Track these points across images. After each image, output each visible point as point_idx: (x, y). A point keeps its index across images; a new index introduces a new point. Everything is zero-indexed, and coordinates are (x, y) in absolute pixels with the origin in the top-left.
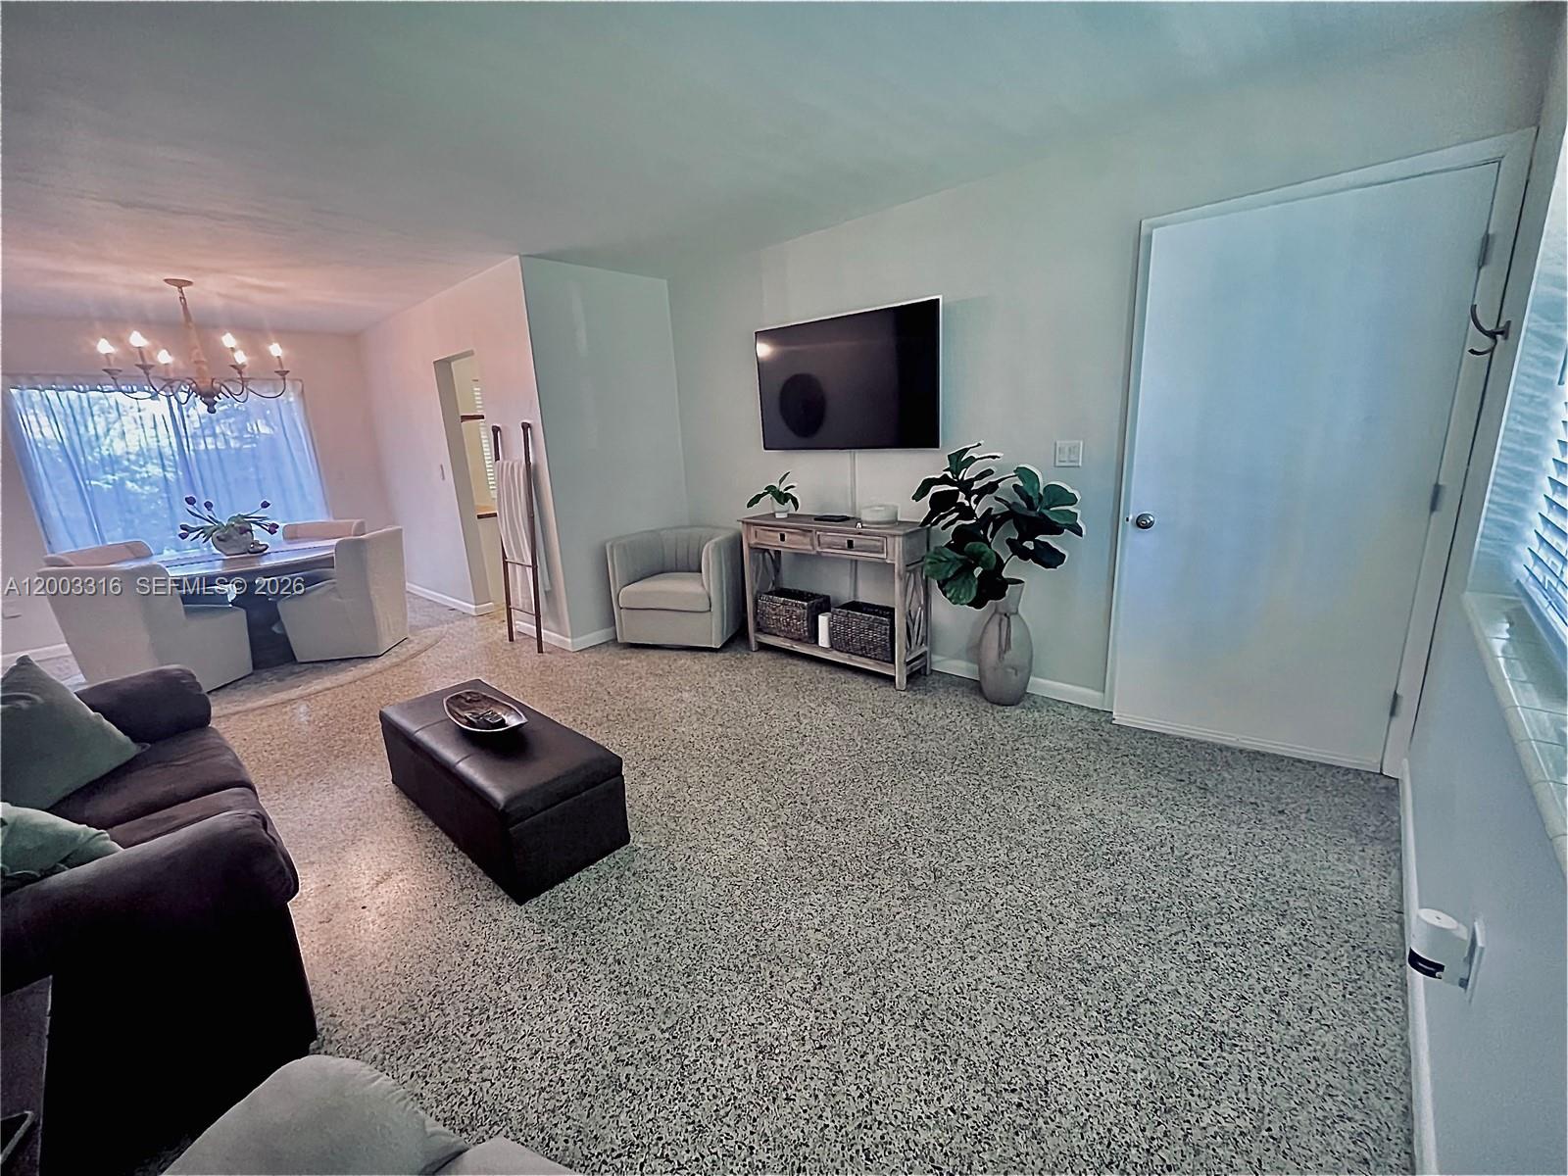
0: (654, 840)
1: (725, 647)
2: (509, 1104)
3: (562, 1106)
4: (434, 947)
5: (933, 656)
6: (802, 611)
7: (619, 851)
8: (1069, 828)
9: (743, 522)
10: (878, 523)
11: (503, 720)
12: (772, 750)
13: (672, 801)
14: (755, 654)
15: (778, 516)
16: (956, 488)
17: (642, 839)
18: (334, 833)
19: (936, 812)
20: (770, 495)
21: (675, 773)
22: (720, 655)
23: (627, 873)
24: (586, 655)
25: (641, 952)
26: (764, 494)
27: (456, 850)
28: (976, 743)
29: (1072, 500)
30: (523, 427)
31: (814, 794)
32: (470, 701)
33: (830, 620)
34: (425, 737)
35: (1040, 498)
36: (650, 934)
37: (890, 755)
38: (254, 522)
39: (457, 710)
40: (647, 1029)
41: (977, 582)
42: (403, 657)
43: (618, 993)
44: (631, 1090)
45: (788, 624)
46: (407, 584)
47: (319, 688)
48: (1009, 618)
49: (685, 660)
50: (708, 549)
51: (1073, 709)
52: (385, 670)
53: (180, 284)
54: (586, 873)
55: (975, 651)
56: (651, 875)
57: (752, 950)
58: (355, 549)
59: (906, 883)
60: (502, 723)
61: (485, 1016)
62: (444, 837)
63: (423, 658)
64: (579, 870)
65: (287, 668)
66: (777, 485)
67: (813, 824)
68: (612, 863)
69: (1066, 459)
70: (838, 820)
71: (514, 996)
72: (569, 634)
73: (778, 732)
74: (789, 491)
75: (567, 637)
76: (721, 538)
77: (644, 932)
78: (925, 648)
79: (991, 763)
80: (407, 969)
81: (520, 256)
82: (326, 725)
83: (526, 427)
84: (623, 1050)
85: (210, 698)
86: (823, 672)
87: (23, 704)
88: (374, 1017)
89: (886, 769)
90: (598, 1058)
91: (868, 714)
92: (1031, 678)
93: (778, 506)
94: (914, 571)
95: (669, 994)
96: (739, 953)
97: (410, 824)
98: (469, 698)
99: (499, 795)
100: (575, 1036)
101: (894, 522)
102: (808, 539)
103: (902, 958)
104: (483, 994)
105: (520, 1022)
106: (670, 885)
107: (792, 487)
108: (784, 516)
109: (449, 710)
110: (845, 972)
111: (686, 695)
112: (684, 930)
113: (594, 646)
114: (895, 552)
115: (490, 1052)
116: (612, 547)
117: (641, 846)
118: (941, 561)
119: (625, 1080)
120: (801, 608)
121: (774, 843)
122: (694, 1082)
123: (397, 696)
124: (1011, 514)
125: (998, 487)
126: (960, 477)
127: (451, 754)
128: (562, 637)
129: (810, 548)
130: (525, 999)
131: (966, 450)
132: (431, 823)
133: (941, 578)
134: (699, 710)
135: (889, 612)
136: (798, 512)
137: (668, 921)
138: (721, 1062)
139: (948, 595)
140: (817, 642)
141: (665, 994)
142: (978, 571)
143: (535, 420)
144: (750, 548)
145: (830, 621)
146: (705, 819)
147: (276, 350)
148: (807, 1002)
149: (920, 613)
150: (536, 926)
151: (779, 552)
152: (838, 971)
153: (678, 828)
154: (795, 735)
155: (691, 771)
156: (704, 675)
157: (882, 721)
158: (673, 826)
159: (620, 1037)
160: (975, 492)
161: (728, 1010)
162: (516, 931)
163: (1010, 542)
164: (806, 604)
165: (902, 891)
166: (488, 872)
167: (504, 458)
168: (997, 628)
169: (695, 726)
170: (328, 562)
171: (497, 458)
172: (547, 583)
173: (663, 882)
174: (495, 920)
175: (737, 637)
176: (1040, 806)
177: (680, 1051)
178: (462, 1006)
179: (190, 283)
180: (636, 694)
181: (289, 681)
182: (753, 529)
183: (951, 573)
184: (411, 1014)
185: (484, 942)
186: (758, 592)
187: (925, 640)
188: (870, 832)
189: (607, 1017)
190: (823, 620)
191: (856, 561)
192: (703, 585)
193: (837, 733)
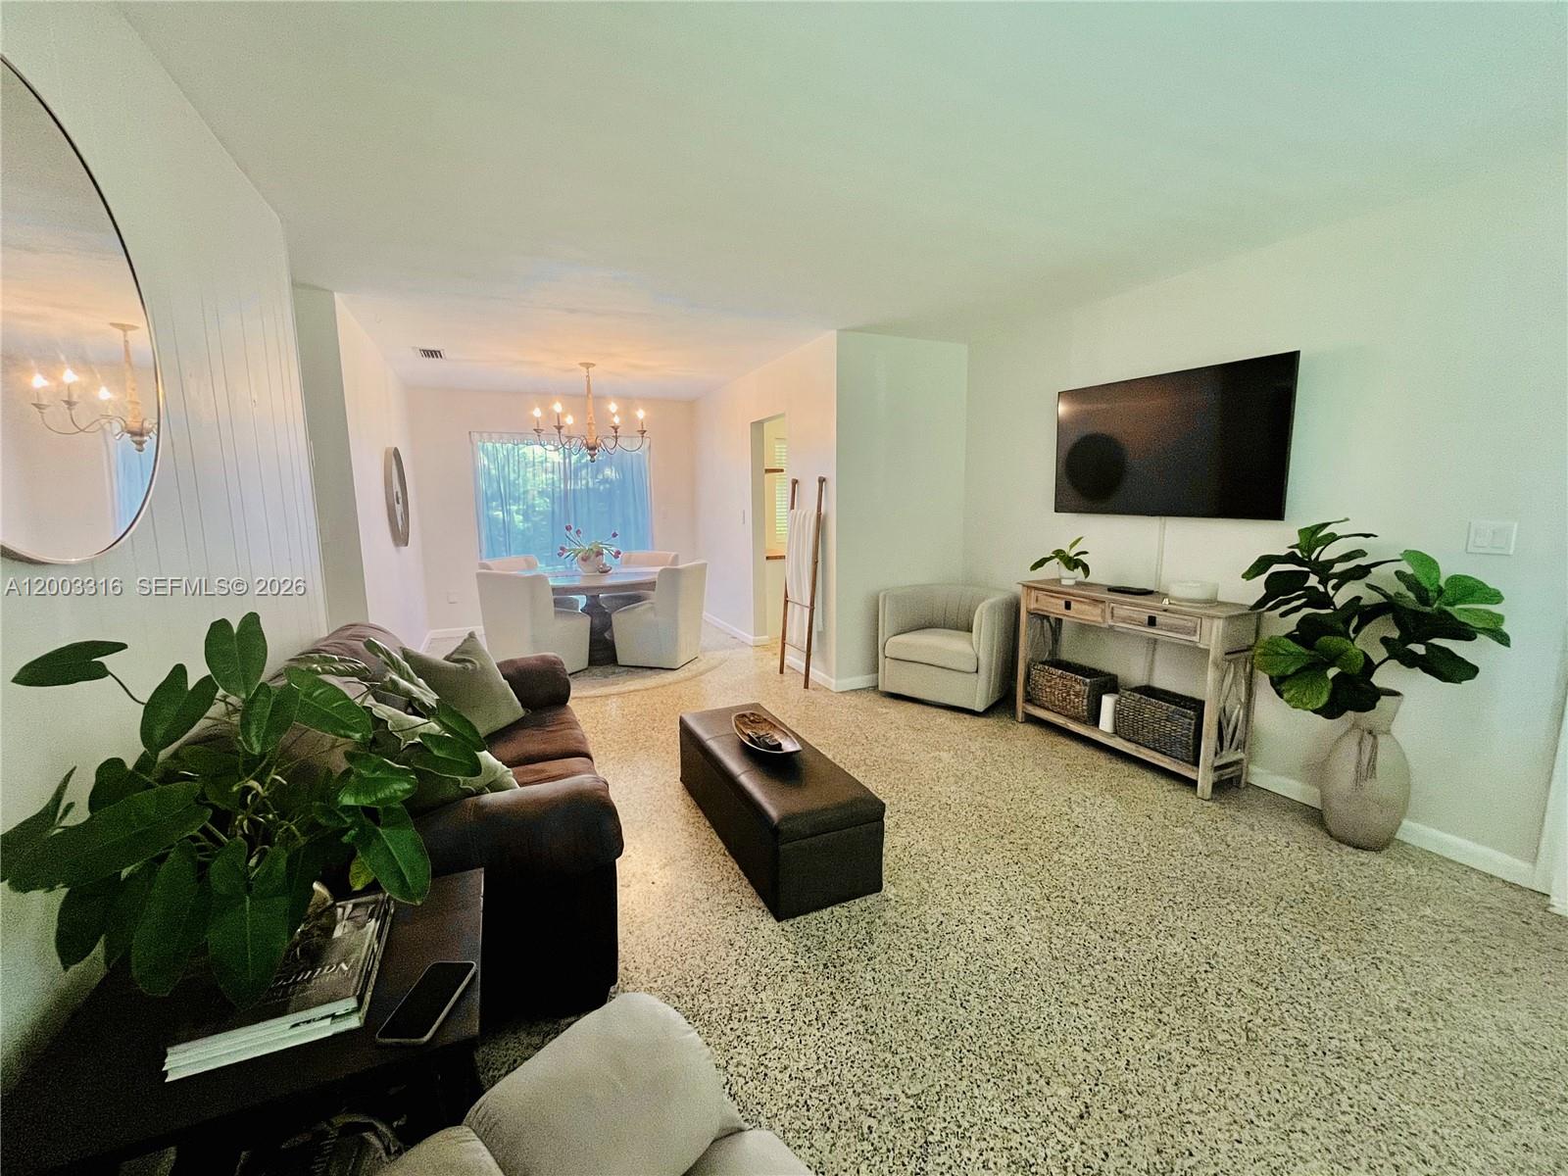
0: (905, 896)
1: (988, 712)
2: (759, 1107)
3: (807, 1131)
4: (705, 936)
5: (1250, 767)
6: (1083, 688)
7: (871, 896)
8: (1466, 1036)
9: (1024, 586)
10: (1188, 600)
11: (780, 744)
12: (1038, 834)
13: (925, 860)
14: (1021, 726)
15: (1064, 582)
16: (1306, 569)
17: (894, 891)
18: (635, 812)
19: (1251, 958)
20: (1057, 560)
21: (930, 832)
22: (981, 721)
23: (877, 920)
24: (848, 698)
25: (889, 1006)
26: (1051, 558)
27: (727, 854)
28: (1312, 885)
29: (1496, 597)
30: (819, 481)
31: (1085, 894)
32: (752, 721)
33: (1118, 702)
34: (714, 746)
35: (1440, 591)
36: (897, 990)
37: (1186, 872)
38: (606, 549)
39: (742, 727)
40: (891, 1087)
41: (1330, 686)
42: (694, 673)
43: (864, 1040)
44: (872, 1144)
45: (1064, 699)
46: (704, 613)
47: (632, 688)
48: (1375, 737)
49: (944, 718)
50: (981, 610)
51: (1474, 877)
52: (680, 682)
53: (588, 366)
54: (838, 908)
55: (1318, 770)
56: (902, 931)
57: (1007, 1045)
58: (673, 575)
59: (1206, 1032)
60: (779, 746)
61: (743, 1016)
62: (718, 839)
63: (708, 676)
64: (833, 904)
65: (610, 669)
66: (1066, 550)
67: (1084, 928)
68: (863, 905)
69: (1485, 544)
70: (1116, 931)
71: (768, 1006)
72: (834, 675)
73: (1045, 815)
74: (1080, 557)
75: (831, 677)
76: (998, 598)
77: (892, 985)
78: (1240, 755)
79: (1335, 917)
80: (683, 948)
81: (839, 331)
82: (634, 720)
83: (822, 481)
84: (867, 1100)
85: (570, 679)
86: (1101, 759)
87: (469, 665)
88: (656, 981)
89: (1180, 889)
90: (842, 1097)
91: (1158, 818)
92: (1405, 822)
93: (1065, 572)
94: (1235, 662)
95: (915, 1059)
96: (992, 1043)
97: (692, 821)
98: (752, 718)
99: (773, 812)
100: (821, 1066)
101: (1213, 602)
102: (1099, 611)
103: (1199, 1122)
104: (742, 994)
105: (773, 1033)
106: (920, 947)
107: (1086, 553)
108: (1072, 582)
109: (737, 726)
110: (1120, 1112)
111: (944, 755)
112: (933, 998)
113: (856, 690)
114: (1213, 636)
115: (746, 1050)
116: (885, 596)
117: (893, 897)
118: (1278, 654)
119: (868, 1131)
120: (1081, 685)
121: (1037, 935)
122: (938, 1164)
123: (688, 707)
124: (1389, 607)
125: (1370, 572)
126: (1313, 557)
127: (735, 765)
128: (827, 677)
129: (1100, 619)
130: (778, 1012)
131: (1326, 525)
132: (707, 823)
133: (1275, 673)
134: (958, 773)
135: (1198, 706)
136: (1088, 580)
137: (917, 983)
138: (968, 1155)
139: (1285, 696)
140: (1097, 723)
141: (911, 1058)
142: (1332, 672)
143: (831, 475)
144: (1029, 613)
145: (1116, 703)
146: (960, 889)
147: (641, 414)
148: (1071, 1128)
149: (1237, 713)
150: (791, 946)
151: (1061, 620)
152: (1112, 1107)
153: (931, 890)
154: (1066, 823)
155: (947, 834)
156: (964, 738)
157: (1177, 830)
158: (926, 886)
159: (864, 1084)
160: (1335, 576)
161: (978, 1101)
162: (773, 945)
163: (1385, 641)
164: (1088, 680)
165: (1200, 1041)
166: (752, 882)
167: (798, 509)
168: (1355, 748)
169: (953, 788)
170: (651, 585)
171: (792, 507)
172: (821, 624)
173: (913, 941)
174: (756, 929)
175: (1002, 705)
176: (1416, 993)
177: (924, 1124)
178: (725, 999)
179: (594, 365)
180: (893, 744)
181: (612, 678)
182: (1034, 594)
183: (1292, 670)
184: (684, 990)
185: (746, 945)
186: (1032, 660)
187: (1242, 745)
188: (1157, 957)
189: (852, 1059)
190: (1108, 702)
191: (1156, 641)
192: (972, 644)
193: (1118, 832)
